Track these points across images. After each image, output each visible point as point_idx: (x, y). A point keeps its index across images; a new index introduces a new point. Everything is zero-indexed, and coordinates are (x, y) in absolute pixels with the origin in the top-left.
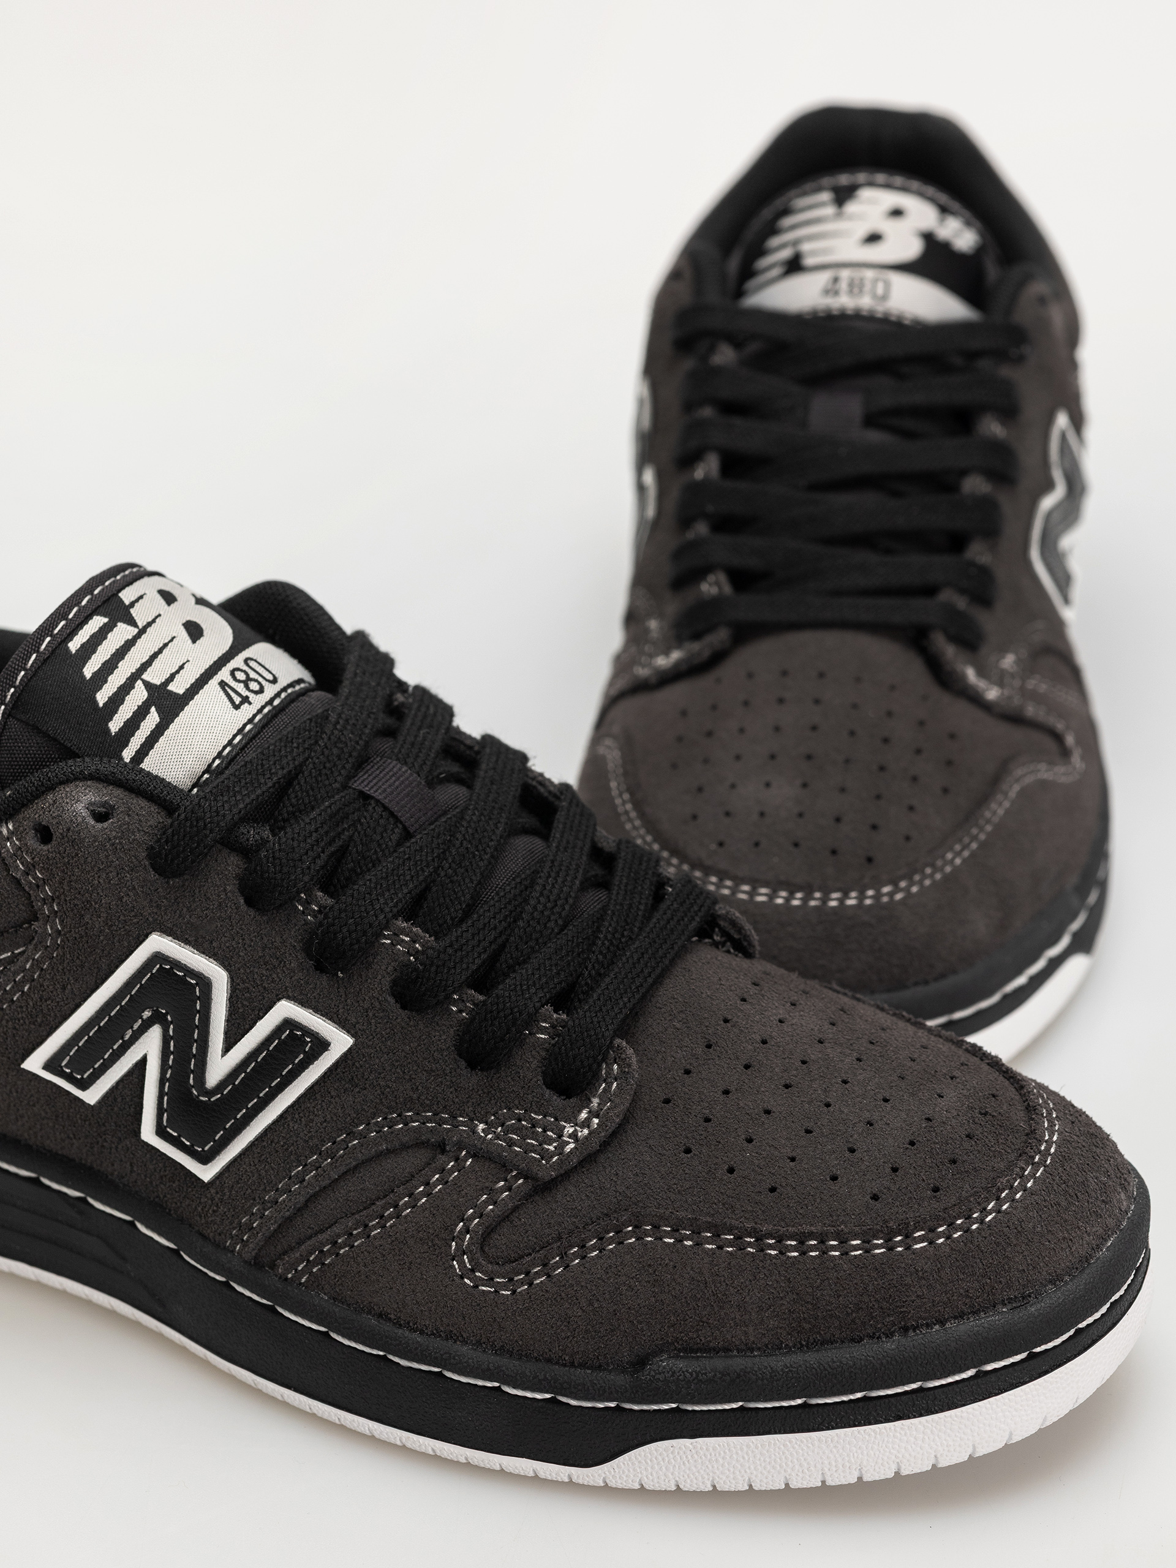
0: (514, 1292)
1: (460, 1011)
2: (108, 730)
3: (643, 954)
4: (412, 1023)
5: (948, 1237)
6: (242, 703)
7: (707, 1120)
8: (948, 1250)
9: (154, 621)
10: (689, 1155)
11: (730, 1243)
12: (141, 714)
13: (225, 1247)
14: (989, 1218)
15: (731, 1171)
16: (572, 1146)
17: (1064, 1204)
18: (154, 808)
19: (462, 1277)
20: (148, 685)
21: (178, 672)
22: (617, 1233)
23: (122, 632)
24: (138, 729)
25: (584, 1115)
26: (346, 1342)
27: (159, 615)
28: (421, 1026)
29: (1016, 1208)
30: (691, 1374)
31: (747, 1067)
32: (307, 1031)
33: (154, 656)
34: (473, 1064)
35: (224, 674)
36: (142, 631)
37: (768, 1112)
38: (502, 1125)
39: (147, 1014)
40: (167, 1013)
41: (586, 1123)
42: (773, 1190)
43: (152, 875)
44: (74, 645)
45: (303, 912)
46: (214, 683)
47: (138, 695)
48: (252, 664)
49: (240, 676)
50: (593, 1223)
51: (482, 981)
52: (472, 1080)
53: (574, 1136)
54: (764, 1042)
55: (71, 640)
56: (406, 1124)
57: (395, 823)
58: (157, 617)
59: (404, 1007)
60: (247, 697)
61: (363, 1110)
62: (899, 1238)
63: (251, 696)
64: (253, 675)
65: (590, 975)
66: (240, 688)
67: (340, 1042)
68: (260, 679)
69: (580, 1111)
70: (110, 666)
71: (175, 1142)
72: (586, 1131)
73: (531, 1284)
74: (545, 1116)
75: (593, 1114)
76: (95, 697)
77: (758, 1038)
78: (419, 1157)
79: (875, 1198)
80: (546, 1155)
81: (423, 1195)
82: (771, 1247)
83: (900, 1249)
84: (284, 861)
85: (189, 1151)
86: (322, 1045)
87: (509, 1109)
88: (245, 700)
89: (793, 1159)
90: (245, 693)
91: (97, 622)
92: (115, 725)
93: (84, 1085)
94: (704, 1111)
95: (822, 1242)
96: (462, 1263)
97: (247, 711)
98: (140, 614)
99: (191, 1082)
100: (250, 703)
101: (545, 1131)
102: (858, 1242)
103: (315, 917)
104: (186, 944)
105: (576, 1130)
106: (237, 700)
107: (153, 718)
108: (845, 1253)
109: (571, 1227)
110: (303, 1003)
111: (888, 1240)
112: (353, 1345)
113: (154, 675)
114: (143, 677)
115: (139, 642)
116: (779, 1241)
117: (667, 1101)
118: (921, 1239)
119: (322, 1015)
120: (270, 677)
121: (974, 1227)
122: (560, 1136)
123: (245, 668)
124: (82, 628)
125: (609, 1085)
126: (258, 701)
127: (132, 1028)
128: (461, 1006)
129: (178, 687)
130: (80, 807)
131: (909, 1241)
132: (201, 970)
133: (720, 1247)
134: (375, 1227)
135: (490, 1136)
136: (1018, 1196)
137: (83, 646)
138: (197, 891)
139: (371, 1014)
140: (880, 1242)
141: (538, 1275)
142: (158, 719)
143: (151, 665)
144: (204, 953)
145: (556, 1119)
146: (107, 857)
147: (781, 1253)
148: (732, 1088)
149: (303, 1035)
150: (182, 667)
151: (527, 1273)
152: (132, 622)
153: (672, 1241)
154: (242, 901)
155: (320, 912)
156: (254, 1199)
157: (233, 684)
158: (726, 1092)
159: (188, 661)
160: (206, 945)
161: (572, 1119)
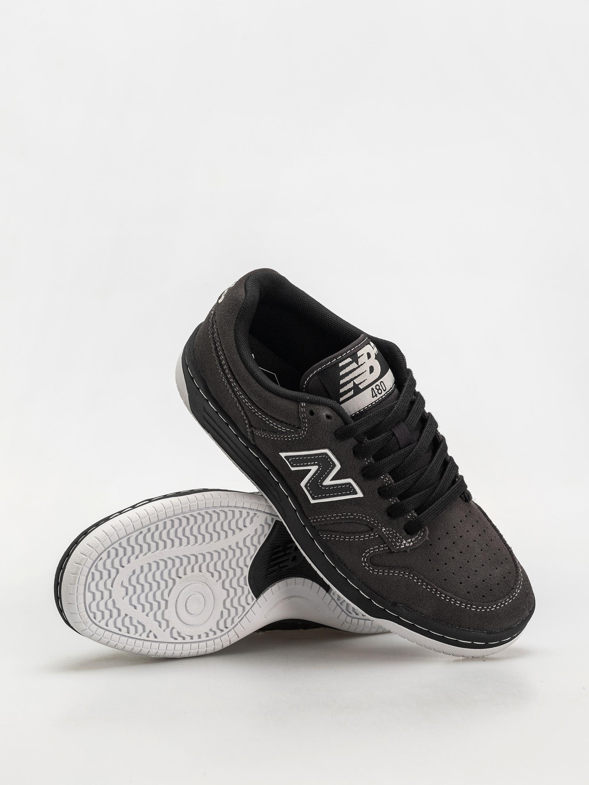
0: (373, 573)
1: (392, 501)
2: (339, 391)
3: (442, 502)
4: (379, 499)
5: (480, 610)
6: (375, 396)
7: (438, 554)
8: (479, 613)
9: (363, 364)
10: (430, 562)
11: (429, 588)
12: (349, 390)
13: (308, 519)
14: (493, 609)
15: (438, 570)
16: (403, 546)
17: (512, 612)
18: (342, 421)
19: (362, 562)
20: (354, 383)
21: (363, 382)
22: (404, 573)
23: (354, 365)
24: (347, 394)
25: (410, 540)
26: (327, 558)
27: (365, 362)
28: (381, 501)
29: (500, 609)
30: (406, 613)
31: (454, 543)
32: (353, 488)
33: (359, 375)
34: (389, 514)
35: (374, 386)
36: (359, 367)
37: (453, 558)
38: (389, 532)
39: (316, 463)
40: (321, 465)
41: (409, 543)
42: (445, 580)
43: (334, 436)
44: (340, 365)
45: (366, 461)
46: (370, 388)
47: (351, 385)
48: (382, 384)
49: (378, 387)
50: (399, 567)
51: (401, 497)
52: (386, 518)
53: (405, 544)
54: (461, 537)
55: (341, 363)
56: (366, 519)
57: (398, 444)
58: (364, 363)
59: (379, 494)
60: (377, 395)
61: (358, 511)
62: (469, 606)
63: (378, 394)
64: (381, 388)
65: (427, 504)
66: (376, 391)
67: (360, 494)
68: (382, 389)
69: (409, 539)
70: (347, 374)
71: (309, 491)
72: (408, 545)
73: (378, 573)
74: (400, 536)
75: (411, 541)
76: (340, 381)
77: (460, 535)
78: (366, 528)
79: (468, 592)
80: (396, 545)
81: (362, 538)
82: (438, 594)
83: (468, 608)
84: (367, 449)
85: (311, 495)
86: (355, 493)
87: (392, 529)
88: (376, 395)
89: (454, 574)
90: (377, 393)
91: (349, 360)
92: (341, 391)
93: (292, 466)
94: (438, 552)
95: (451, 598)
96: (364, 559)
97: (376, 398)
98: (360, 361)
99: (319, 481)
100: (377, 397)
101: (398, 539)
102: (459, 602)
103: (368, 463)
104: (334, 455)
105: (406, 543)
106: (374, 395)
107: (352, 393)
108: (455, 604)
109: (394, 565)
110: (355, 482)
111: (466, 605)
112: (329, 560)
113: (357, 381)
114: (354, 380)
115: (357, 370)
116: (441, 593)
117: (431, 545)
118: (474, 608)
119: (359, 486)
120: (384, 389)
121: (488, 610)
122: (401, 542)
123: (380, 385)
124: (344, 360)
125: (419, 537)
126: (379, 396)
127: (311, 463)
128: (393, 500)
129: (361, 387)
130: (324, 414)
131: (471, 607)
132: (335, 462)
133: (426, 588)
134: (347, 539)
135: (385, 533)
136: (502, 606)
137: (343, 365)
138: (343, 445)
139: (370, 492)
140: (464, 605)
141: (381, 572)
142: (353, 394)
143: (357, 378)
144: (337, 459)
145: (402, 538)
146: (325, 428)
147: (440, 596)
148: (448, 548)
149: (352, 488)
150: (364, 381)
151: (378, 570)
152: (357, 363)
153: (416, 581)
154: (352, 452)
155: (370, 463)
156: (321, 515)
157: (375, 390)
158: (446, 548)
159: (367, 379)
160: (339, 457)
161: (406, 540)
